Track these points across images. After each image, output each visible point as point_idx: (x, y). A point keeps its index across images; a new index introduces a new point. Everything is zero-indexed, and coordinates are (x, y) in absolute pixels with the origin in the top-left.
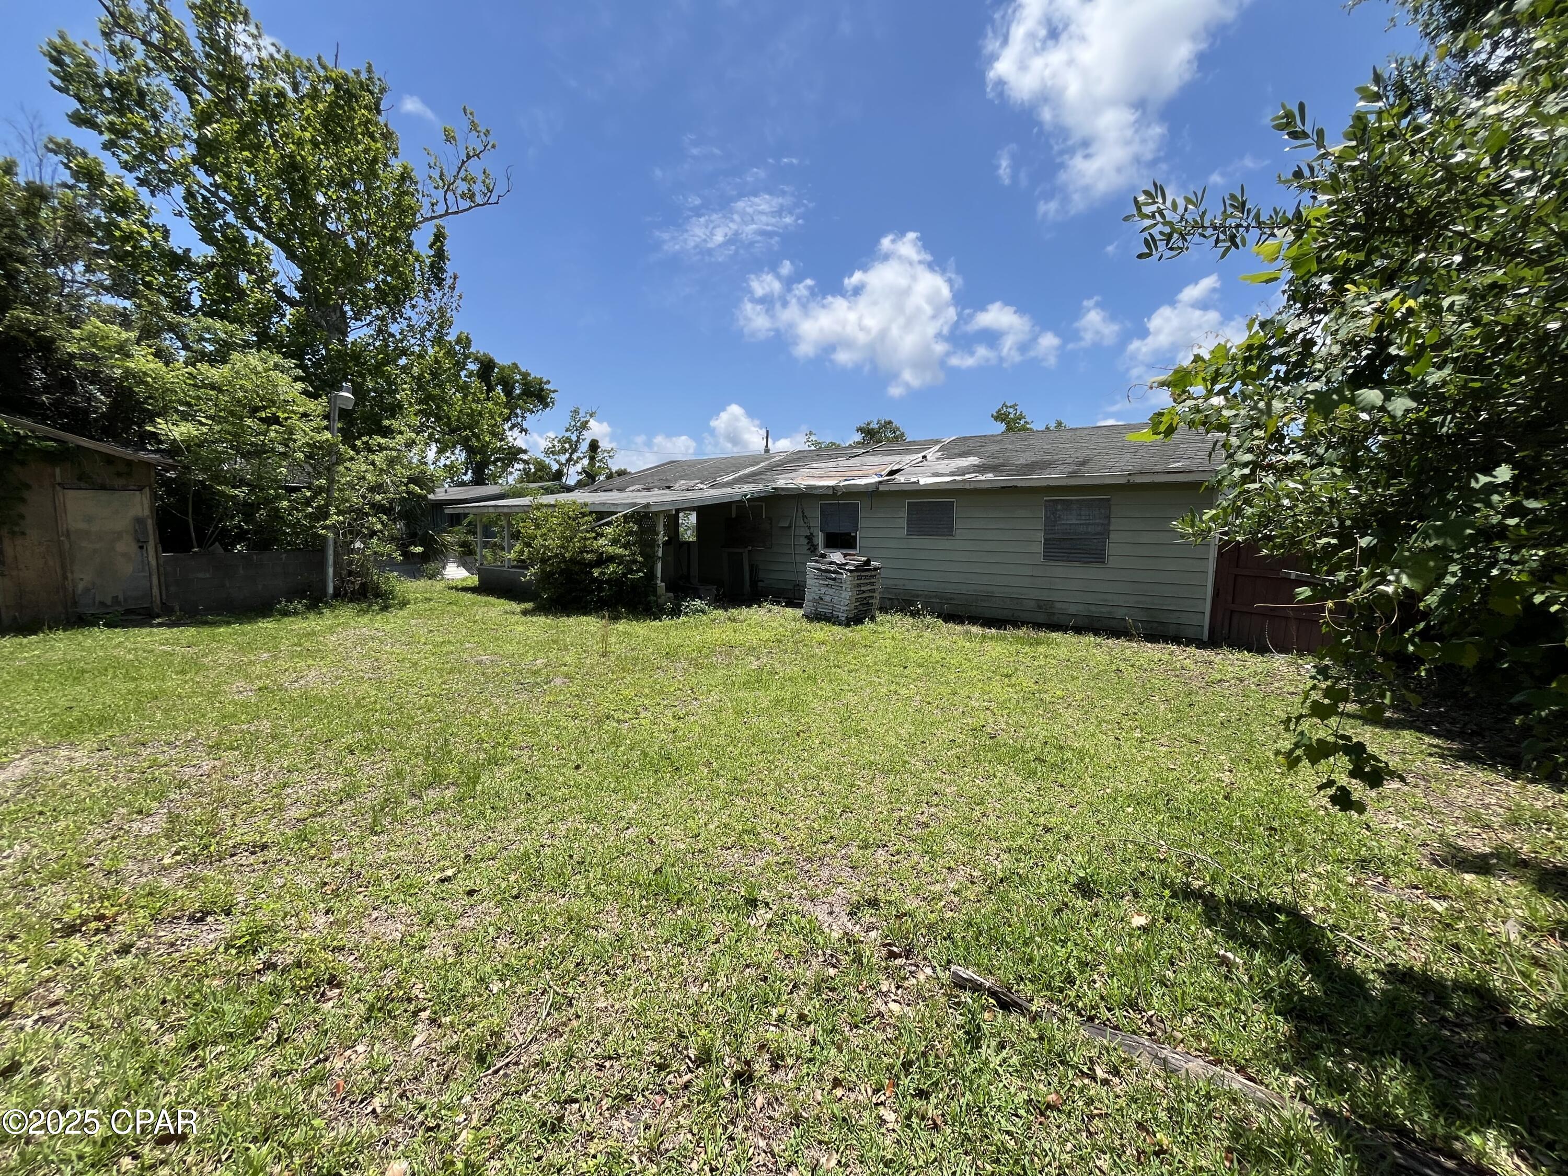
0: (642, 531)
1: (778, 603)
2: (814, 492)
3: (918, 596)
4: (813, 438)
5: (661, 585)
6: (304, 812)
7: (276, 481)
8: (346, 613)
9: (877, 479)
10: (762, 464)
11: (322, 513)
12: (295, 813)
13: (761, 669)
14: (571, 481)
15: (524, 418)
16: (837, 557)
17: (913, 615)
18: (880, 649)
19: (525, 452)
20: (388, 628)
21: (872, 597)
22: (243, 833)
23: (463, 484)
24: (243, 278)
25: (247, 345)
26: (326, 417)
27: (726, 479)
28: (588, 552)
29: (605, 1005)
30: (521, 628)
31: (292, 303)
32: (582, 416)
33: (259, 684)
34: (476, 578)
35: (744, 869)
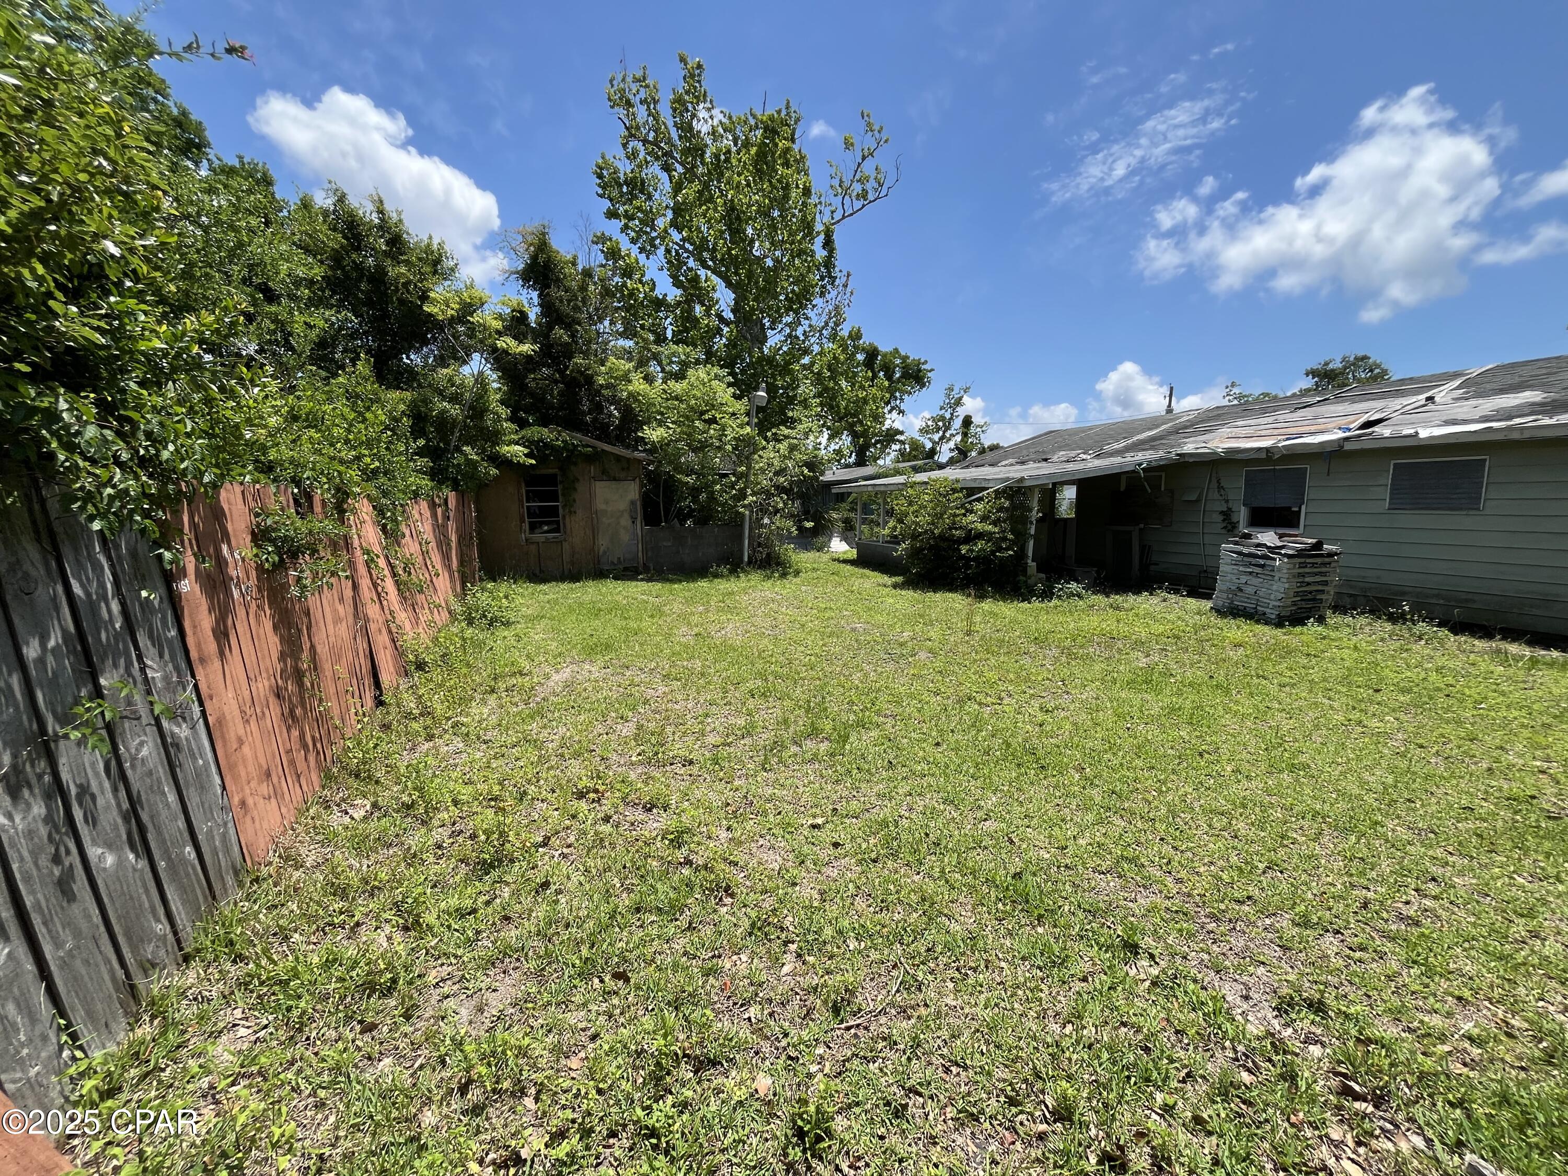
0: (1014, 507)
1: (1177, 592)
2: (1239, 456)
3: (1403, 593)
4: (1236, 390)
5: (1032, 565)
6: (719, 740)
7: (713, 469)
8: (755, 578)
9: (1341, 435)
10: (1164, 427)
11: (742, 495)
12: (712, 739)
13: (1151, 668)
14: (943, 458)
15: (902, 400)
16: (1268, 538)
17: (1392, 619)
18: (1332, 660)
19: (902, 433)
20: (784, 592)
21: (1322, 591)
22: (677, 749)
23: (847, 466)
24: (698, 310)
25: (698, 362)
26: (748, 414)
27: (1116, 446)
28: (956, 529)
29: (954, 1003)
30: (891, 601)
31: (727, 323)
32: (955, 394)
33: (696, 630)
34: (855, 551)
35: (1122, 903)
